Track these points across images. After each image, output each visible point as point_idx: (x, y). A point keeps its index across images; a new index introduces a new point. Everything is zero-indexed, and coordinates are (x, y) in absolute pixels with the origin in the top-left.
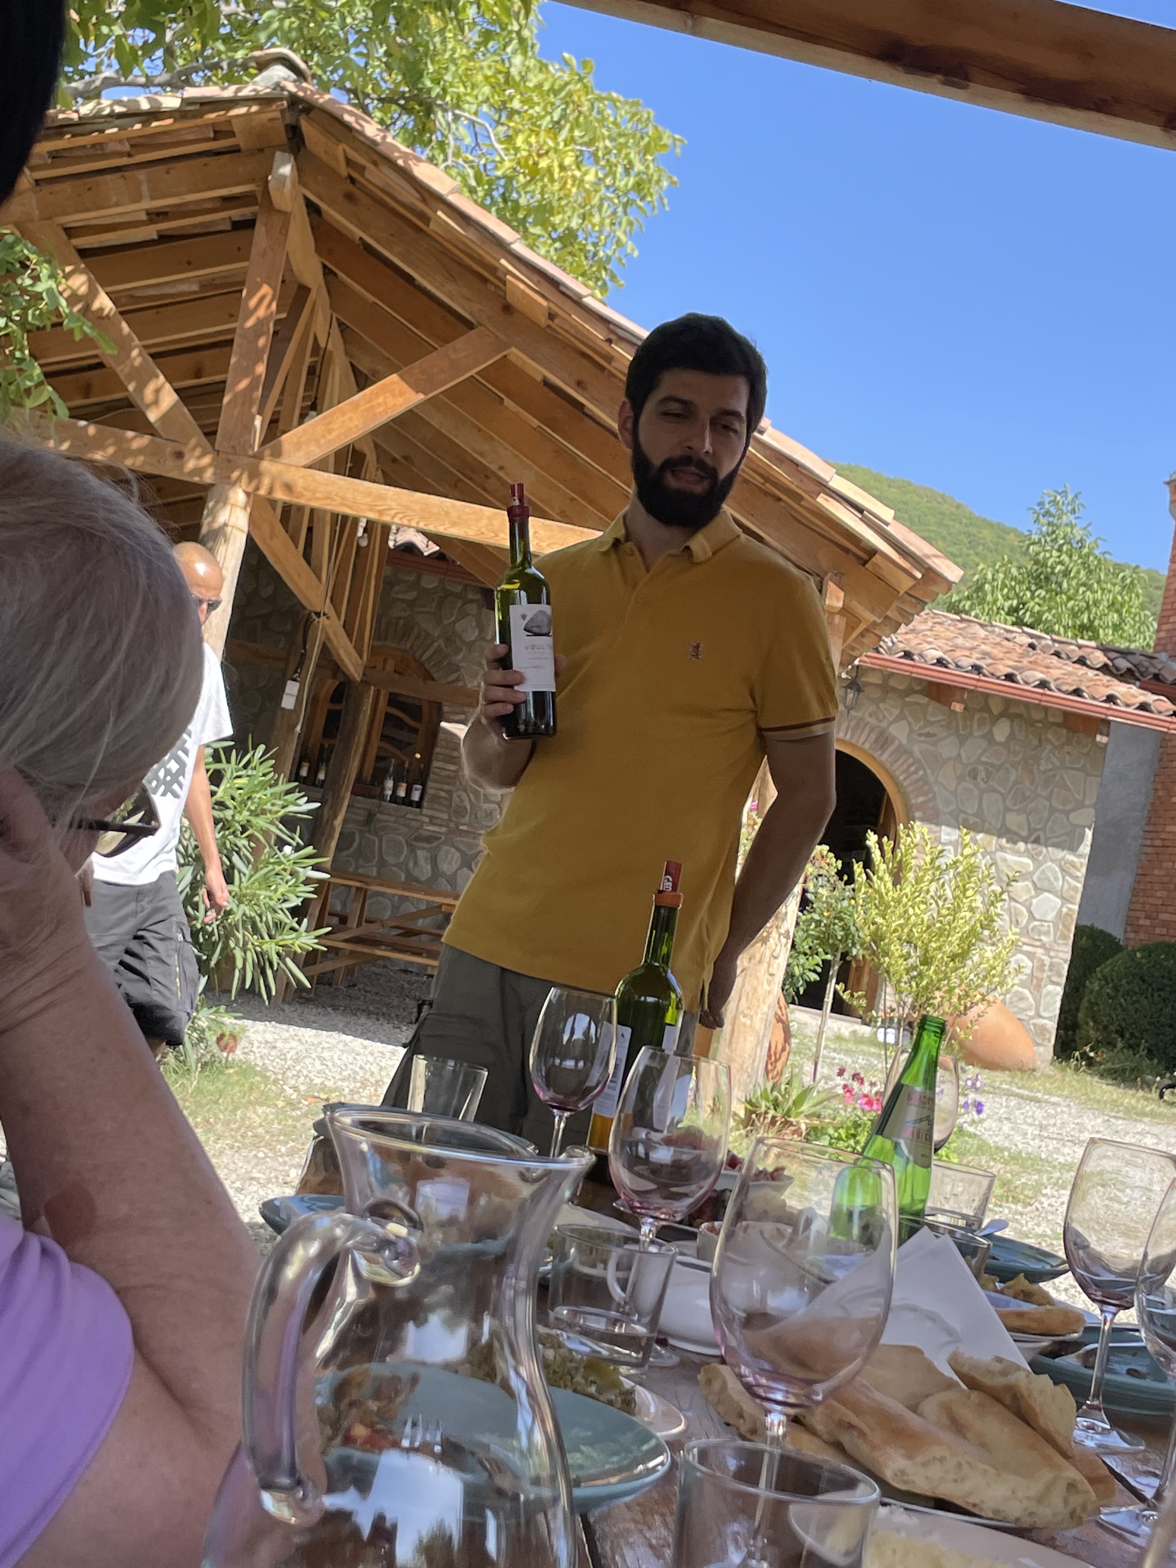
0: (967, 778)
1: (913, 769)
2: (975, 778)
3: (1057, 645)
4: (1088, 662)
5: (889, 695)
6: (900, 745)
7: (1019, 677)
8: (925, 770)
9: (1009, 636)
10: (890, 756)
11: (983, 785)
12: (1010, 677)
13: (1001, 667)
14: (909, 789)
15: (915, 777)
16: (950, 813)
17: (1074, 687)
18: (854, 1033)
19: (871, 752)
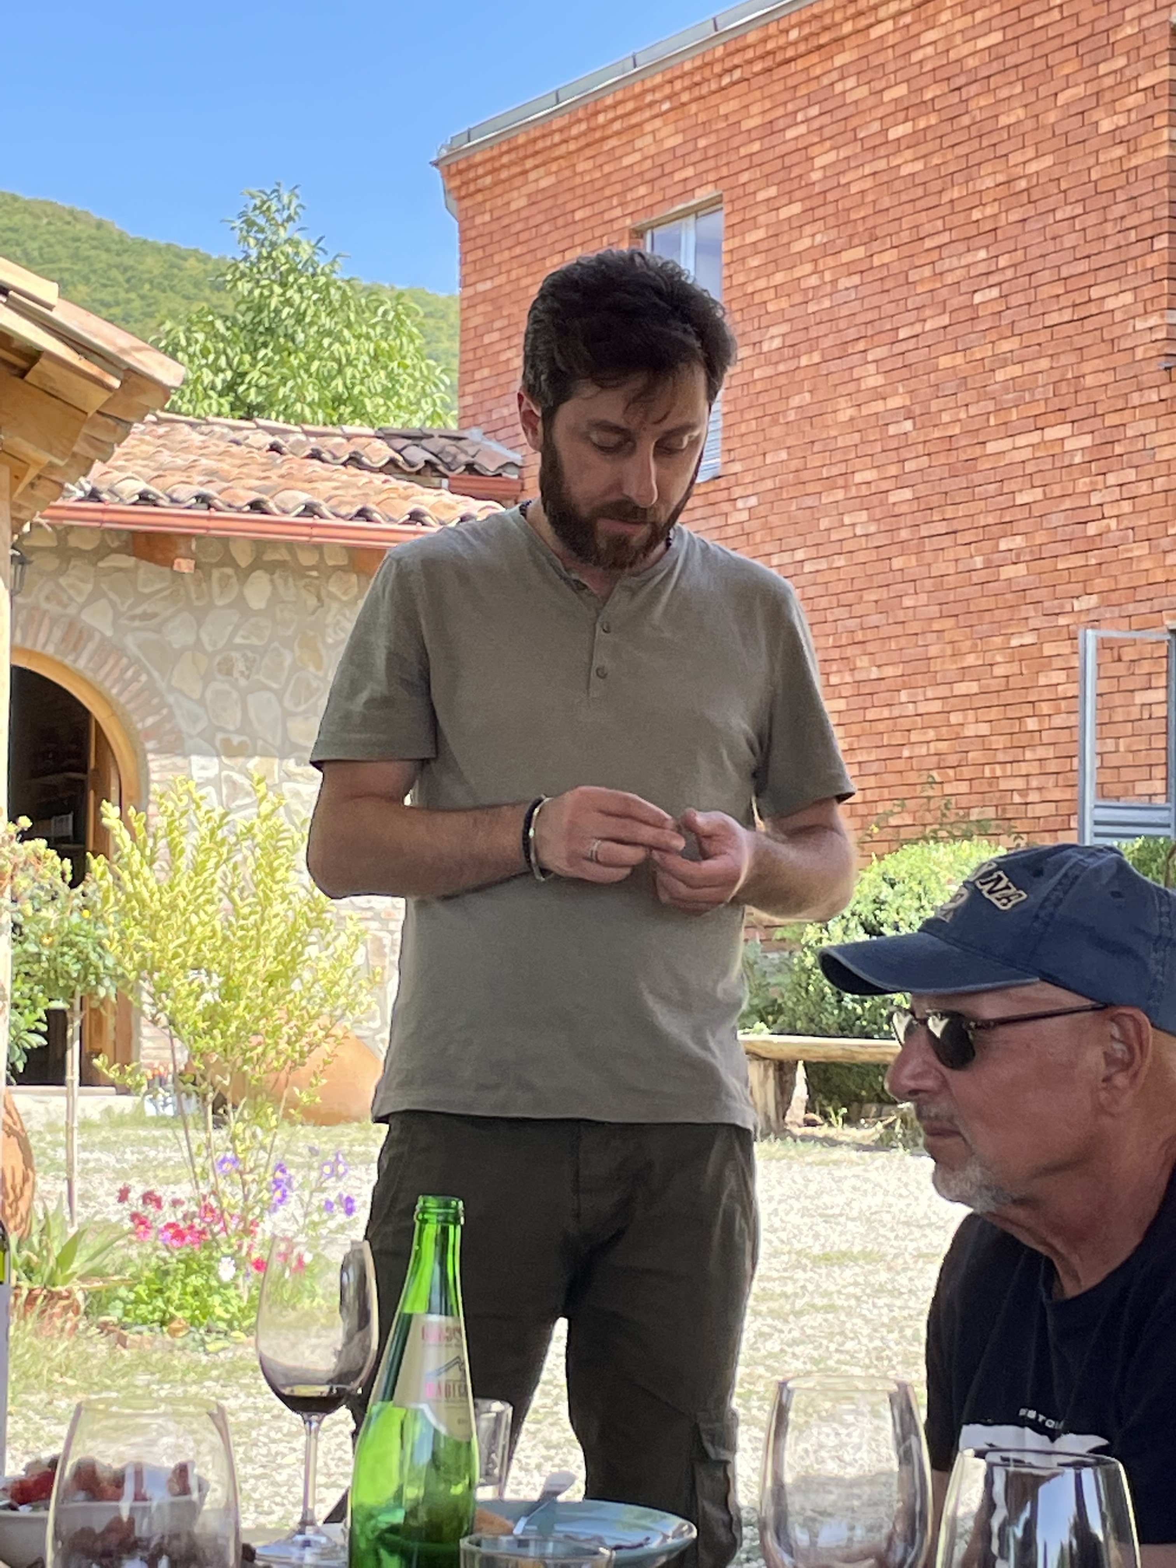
0: (219, 677)
1: (130, 673)
2: (229, 673)
3: (313, 440)
4: (365, 460)
5: (73, 562)
6: (103, 638)
7: (271, 505)
8: (150, 675)
9: (238, 436)
10: (90, 660)
11: (243, 682)
12: (256, 506)
13: (241, 492)
14: (130, 707)
15: (135, 687)
16: (199, 735)
17: (359, 507)
18: (108, 1111)
19: (58, 658)
